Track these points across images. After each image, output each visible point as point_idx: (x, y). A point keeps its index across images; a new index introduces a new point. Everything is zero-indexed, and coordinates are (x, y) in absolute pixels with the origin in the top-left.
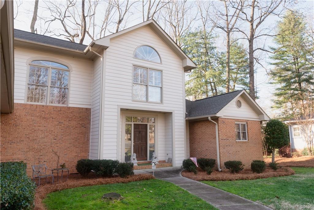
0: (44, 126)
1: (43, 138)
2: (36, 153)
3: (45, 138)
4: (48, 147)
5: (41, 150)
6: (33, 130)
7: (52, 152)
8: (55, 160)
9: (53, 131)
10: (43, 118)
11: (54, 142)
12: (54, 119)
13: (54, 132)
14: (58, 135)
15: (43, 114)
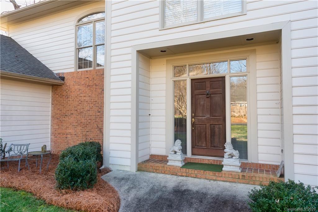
0: (89, 96)
1: (88, 110)
2: (83, 128)
3: (90, 110)
4: (93, 122)
5: (87, 124)
6: (80, 101)
7: (96, 128)
8: (100, 138)
9: (97, 101)
10: (87, 86)
11: (98, 116)
12: (98, 85)
13: (98, 103)
14: (102, 107)
15: (87, 81)
